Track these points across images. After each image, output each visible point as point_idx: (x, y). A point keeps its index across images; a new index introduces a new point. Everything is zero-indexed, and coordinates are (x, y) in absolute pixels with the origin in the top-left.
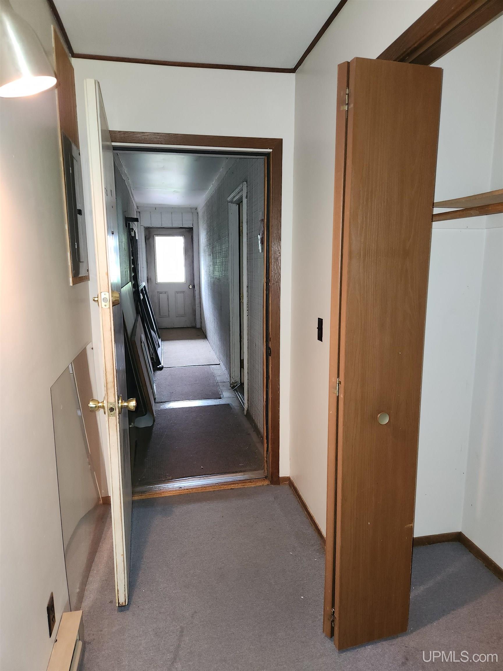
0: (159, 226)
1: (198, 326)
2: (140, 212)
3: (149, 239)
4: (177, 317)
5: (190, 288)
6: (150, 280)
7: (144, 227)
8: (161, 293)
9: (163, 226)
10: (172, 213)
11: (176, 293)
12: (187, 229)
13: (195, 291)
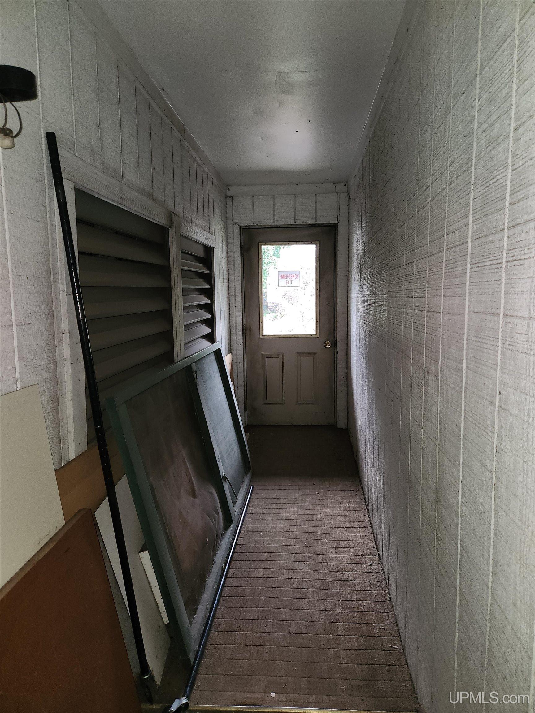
0: (269, 223)
1: (341, 424)
2: (232, 197)
3: (249, 249)
4: (299, 404)
5: (326, 347)
6: (248, 331)
7: (240, 227)
8: (270, 356)
9: (278, 223)
10: (296, 195)
11: (299, 358)
12: (325, 228)
13: (337, 353)
